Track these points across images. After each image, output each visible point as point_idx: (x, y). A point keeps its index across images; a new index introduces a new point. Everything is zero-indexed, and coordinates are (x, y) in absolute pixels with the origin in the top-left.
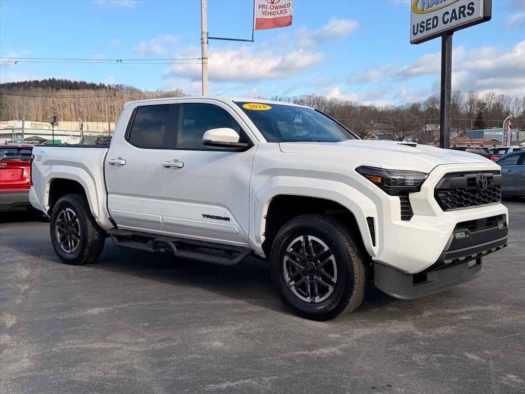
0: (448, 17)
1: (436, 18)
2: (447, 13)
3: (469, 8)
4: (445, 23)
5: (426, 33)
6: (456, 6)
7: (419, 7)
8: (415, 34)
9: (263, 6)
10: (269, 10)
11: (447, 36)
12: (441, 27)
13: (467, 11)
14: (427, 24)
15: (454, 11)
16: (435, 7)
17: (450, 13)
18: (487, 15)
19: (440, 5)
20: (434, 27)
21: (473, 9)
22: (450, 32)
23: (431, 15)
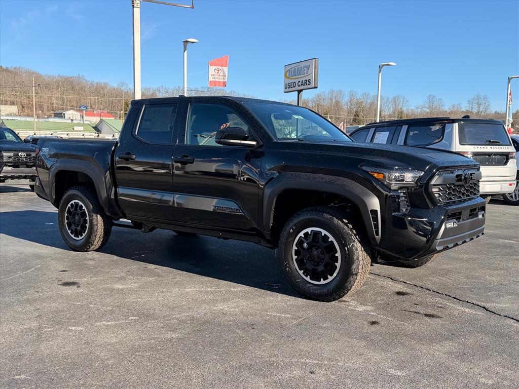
0: (300, 84)
1: (295, 82)
2: (299, 82)
3: (309, 82)
4: (299, 86)
5: (291, 89)
6: (304, 79)
7: (287, 75)
8: (286, 88)
9: (213, 75)
10: (216, 77)
11: (300, 92)
12: (297, 88)
13: (308, 83)
14: (292, 85)
15: (302, 81)
16: (294, 77)
17: (301, 81)
18: (316, 86)
19: (296, 77)
20: (294, 87)
21: (310, 82)
22: (301, 91)
23: (293, 81)
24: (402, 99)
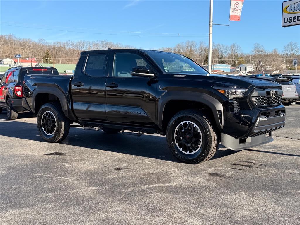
5: (293, 23)
7: (288, 10)
8: (285, 23)
9: (233, 9)
10: (235, 11)
16: (298, 11)
24: (236, 46)
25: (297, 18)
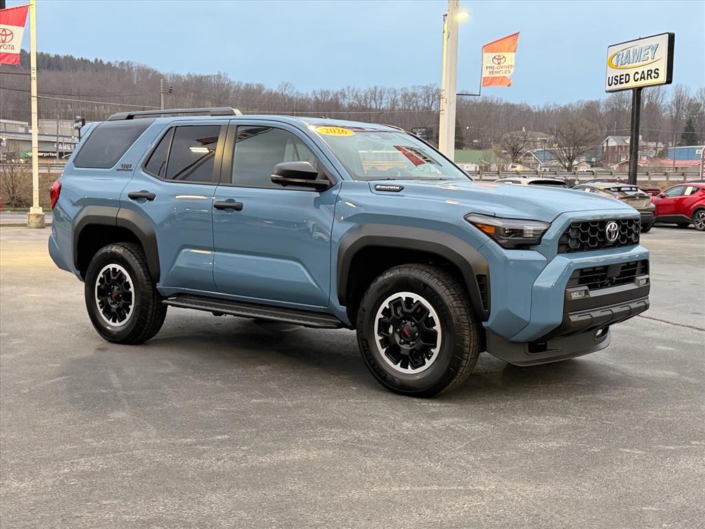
0: (638, 76)
2: (637, 73)
3: (655, 73)
4: (635, 81)
5: (619, 86)
6: (645, 69)
7: (614, 62)
8: (610, 85)
9: (491, 67)
10: (496, 70)
11: (636, 90)
12: (632, 84)
14: (621, 79)
15: (643, 72)
17: (640, 73)
18: (670, 79)
20: (626, 82)
23: (625, 72)
25: (624, 77)
